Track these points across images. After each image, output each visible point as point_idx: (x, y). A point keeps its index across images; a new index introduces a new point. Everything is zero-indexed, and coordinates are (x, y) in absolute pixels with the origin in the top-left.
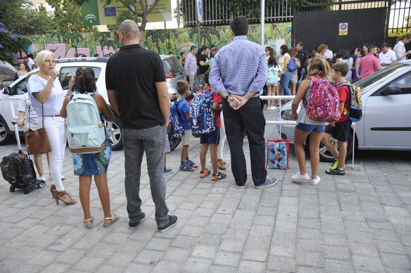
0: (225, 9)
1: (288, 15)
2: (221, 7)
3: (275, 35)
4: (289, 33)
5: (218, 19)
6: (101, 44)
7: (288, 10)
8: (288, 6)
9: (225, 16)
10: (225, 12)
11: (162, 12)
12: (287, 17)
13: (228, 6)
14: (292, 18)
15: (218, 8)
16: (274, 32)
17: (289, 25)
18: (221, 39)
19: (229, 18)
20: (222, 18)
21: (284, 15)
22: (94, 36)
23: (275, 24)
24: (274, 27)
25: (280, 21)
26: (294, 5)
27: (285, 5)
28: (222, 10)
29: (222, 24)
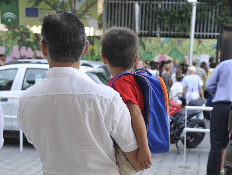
0: (152, 21)
1: (214, 32)
2: (149, 19)
3: (200, 50)
4: (213, 49)
5: (145, 30)
6: (19, 45)
7: (214, 27)
8: (215, 24)
9: (152, 28)
10: (152, 24)
11: (88, 18)
12: (212, 34)
13: (156, 19)
14: (217, 36)
15: (145, 19)
16: (200, 47)
17: (215, 42)
18: (147, 50)
19: (155, 30)
20: (148, 30)
21: (210, 32)
22: (11, 36)
23: (201, 40)
24: (200, 42)
25: (206, 37)
26: (220, 23)
27: (211, 23)
28: (149, 22)
29: (148, 35)
